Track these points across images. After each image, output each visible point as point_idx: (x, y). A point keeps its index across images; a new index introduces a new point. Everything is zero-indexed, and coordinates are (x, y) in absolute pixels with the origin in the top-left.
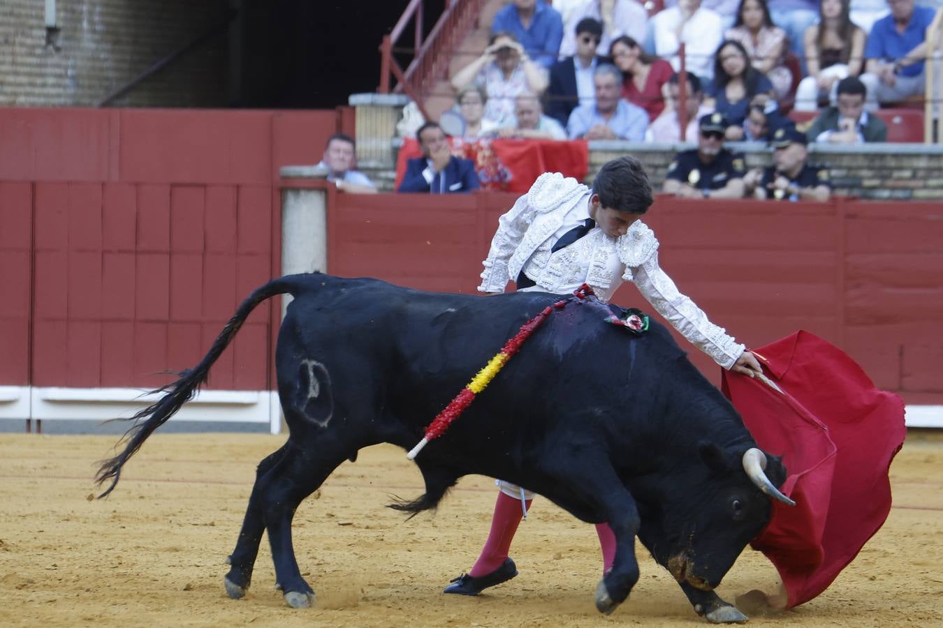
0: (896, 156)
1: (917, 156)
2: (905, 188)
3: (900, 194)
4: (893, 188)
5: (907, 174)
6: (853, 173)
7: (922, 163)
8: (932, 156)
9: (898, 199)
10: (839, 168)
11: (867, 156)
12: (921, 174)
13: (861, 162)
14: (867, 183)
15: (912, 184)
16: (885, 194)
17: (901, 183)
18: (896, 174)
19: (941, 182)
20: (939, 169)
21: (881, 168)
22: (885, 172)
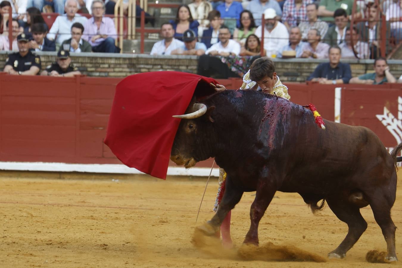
0: (102, 58)
2: (105, 72)
3: (103, 74)
4: (100, 72)
5: (106, 66)
6: (84, 65)
7: (113, 61)
9: (102, 76)
11: (89, 58)
12: (112, 66)
13: (87, 60)
14: (89, 69)
15: (108, 70)
16: (97, 74)
17: (103, 70)
18: (101, 66)
19: (121, 69)
20: (120, 64)
21: (95, 63)
22: (97, 65)
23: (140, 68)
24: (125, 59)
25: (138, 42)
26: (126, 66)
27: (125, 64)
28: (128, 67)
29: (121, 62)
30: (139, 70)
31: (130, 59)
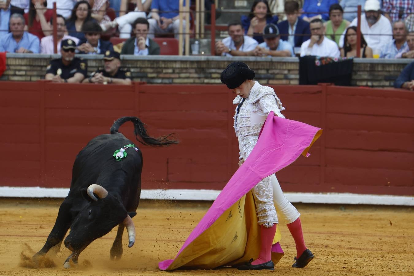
0: (164, 61)
1: (175, 61)
2: (168, 78)
3: (166, 81)
4: (163, 78)
5: (170, 71)
6: (142, 70)
7: (178, 65)
8: (182, 62)
9: (166, 83)
10: (137, 67)
11: (149, 61)
12: (177, 71)
13: (147, 65)
14: (150, 75)
15: (173, 76)
16: (159, 81)
17: (167, 76)
18: (164, 71)
19: (187, 75)
20: (186, 68)
21: (157, 68)
22: (159, 70)
23: (211, 73)
24: (192, 62)
25: (208, 42)
26: (193, 71)
27: (192, 68)
28: (196, 72)
29: (188, 66)
30: (209, 76)
31: (198, 62)
